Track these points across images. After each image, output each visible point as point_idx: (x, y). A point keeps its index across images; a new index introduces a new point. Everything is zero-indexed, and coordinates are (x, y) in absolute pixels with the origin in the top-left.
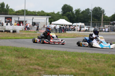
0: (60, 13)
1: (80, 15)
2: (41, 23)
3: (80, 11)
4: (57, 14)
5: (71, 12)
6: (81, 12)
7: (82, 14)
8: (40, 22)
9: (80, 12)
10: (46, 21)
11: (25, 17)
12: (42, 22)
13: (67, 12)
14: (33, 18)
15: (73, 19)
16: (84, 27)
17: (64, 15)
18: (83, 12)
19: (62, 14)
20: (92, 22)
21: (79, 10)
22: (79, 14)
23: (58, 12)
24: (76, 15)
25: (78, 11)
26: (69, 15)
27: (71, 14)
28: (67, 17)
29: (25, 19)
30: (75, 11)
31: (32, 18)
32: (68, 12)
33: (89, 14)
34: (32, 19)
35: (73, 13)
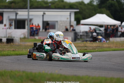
0: (95, 3)
2: (59, 23)
4: (88, 4)
8: (57, 21)
10: (69, 20)
11: (29, 12)
12: (61, 21)
14: (44, 13)
17: (103, 5)
26: (112, 5)
27: (116, 4)
29: (28, 15)
31: (42, 13)
32: (110, 1)
34: (43, 16)
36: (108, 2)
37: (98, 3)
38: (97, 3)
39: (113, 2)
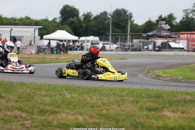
0: (58, 21)
1: (92, 23)
2: (24, 37)
3: (92, 15)
4: (52, 21)
5: (75, 18)
6: (93, 17)
7: (95, 21)
9: (92, 19)
10: (33, 35)
12: (26, 36)
13: (68, 18)
14: (12, 29)
15: (80, 30)
16: (98, 44)
17: (65, 23)
18: (96, 18)
19: (61, 22)
20: (112, 35)
21: (90, 14)
22: (90, 21)
23: (55, 19)
24: (85, 23)
25: (87, 16)
26: (72, 23)
27: (76, 21)
28: (70, 26)
30: (83, 15)
31: (10, 29)
32: (71, 19)
33: (107, 21)
34: (11, 31)
35: (79, 20)
36: (69, 20)
39: (73, 20)
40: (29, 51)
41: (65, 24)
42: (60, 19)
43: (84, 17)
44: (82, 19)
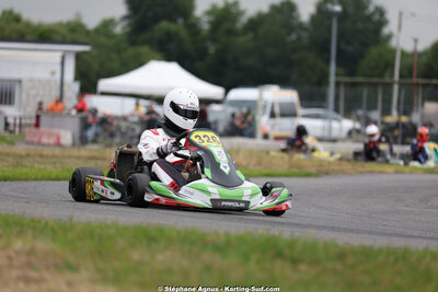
0: (118, 30)
2: (26, 85)
3: (241, 13)
4: (96, 30)
5: (180, 21)
6: (244, 20)
7: (250, 35)
8: (20, 82)
9: (239, 26)
10: (57, 76)
12: (31, 80)
13: (156, 20)
17: (143, 38)
18: (256, 24)
19: (130, 34)
21: (234, 10)
22: (231, 32)
23: (107, 24)
25: (224, 17)
27: (184, 33)
28: (162, 51)
30: (209, 13)
32: (164, 25)
33: (293, 37)
35: (193, 27)
36: (157, 28)
37: (128, 30)
38: (124, 28)
40: (50, 135)
41: (144, 43)
42: (125, 23)
43: (212, 18)
44: (205, 27)
